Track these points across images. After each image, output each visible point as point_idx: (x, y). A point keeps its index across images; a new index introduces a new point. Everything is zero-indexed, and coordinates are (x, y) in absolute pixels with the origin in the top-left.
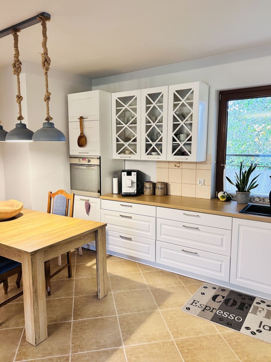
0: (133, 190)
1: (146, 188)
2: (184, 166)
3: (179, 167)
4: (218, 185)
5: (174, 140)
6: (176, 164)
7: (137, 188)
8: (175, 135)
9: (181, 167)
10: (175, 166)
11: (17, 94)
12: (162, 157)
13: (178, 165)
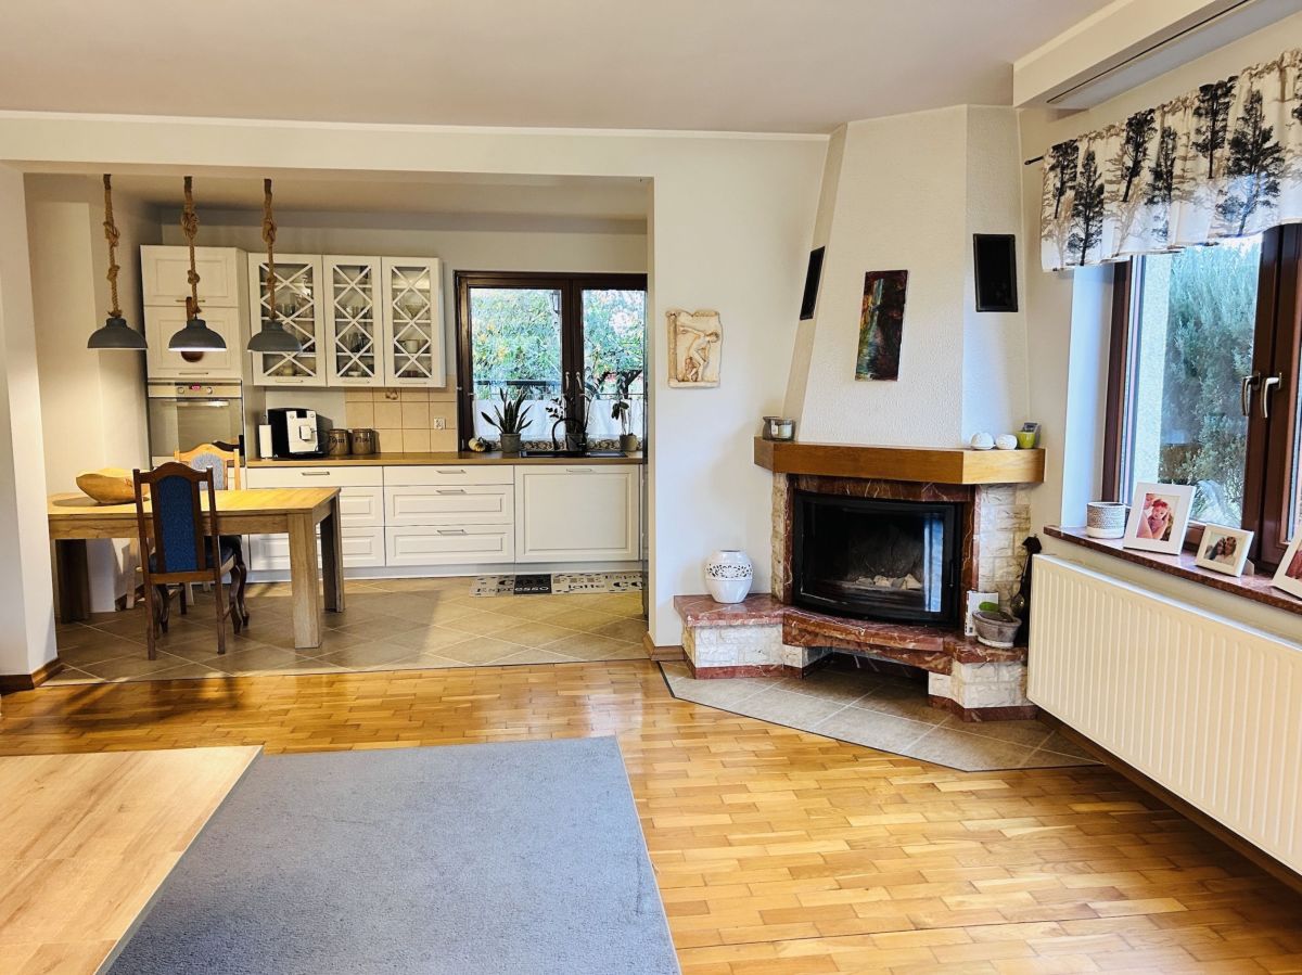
0: (313, 447)
1: (335, 441)
2: (405, 396)
3: (394, 399)
4: (466, 428)
5: (397, 350)
6: (389, 394)
7: (319, 442)
8: (398, 341)
9: (399, 400)
10: (388, 397)
11: (190, 268)
12: (375, 381)
13: (394, 395)
